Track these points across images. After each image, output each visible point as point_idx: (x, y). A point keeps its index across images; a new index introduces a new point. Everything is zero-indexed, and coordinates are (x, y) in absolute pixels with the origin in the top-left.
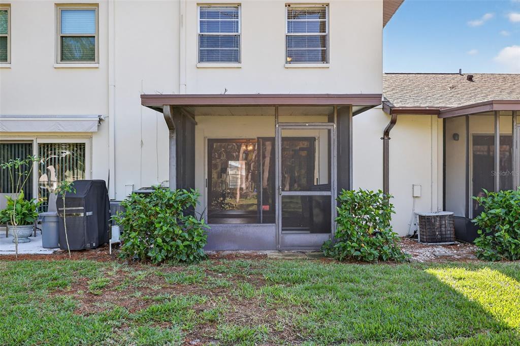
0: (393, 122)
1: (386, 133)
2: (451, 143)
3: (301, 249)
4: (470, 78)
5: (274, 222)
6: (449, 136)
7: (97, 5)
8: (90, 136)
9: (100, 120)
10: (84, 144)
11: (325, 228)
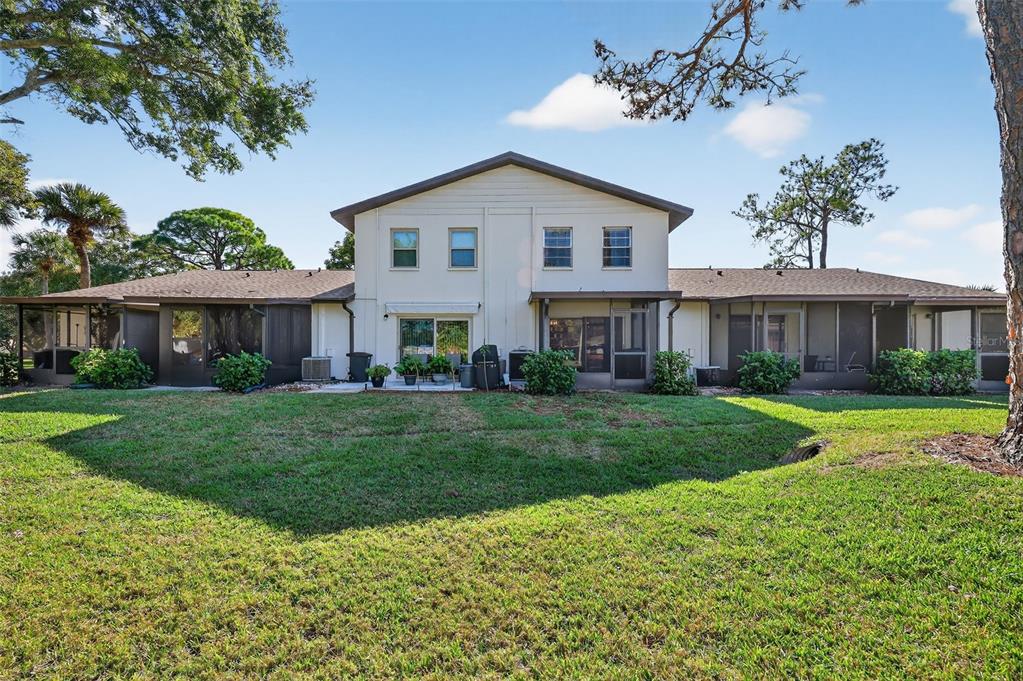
0: (677, 307)
1: (671, 314)
2: (714, 319)
3: (628, 389)
4: (720, 273)
5: (609, 371)
6: (714, 317)
7: (476, 228)
8: (471, 316)
9: (480, 306)
10: (467, 322)
11: (642, 375)
